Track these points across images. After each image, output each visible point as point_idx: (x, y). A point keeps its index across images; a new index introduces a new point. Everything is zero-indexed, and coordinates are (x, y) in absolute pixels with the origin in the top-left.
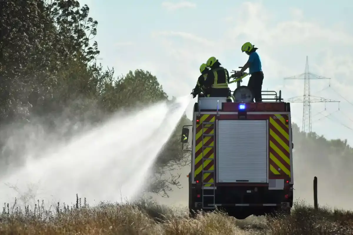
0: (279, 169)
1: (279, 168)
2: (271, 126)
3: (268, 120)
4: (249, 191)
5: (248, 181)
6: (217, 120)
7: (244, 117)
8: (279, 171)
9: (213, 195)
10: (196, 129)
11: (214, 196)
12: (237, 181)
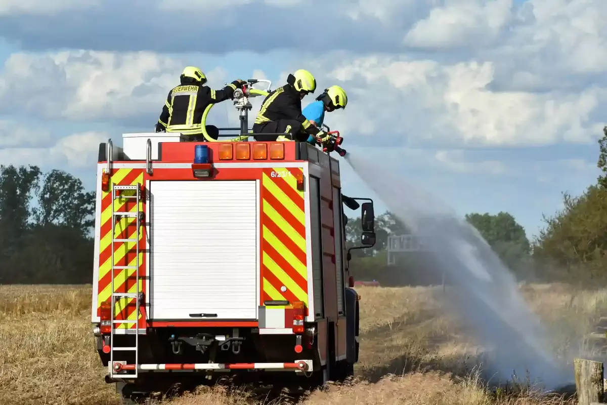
0: (283, 289)
1: (283, 285)
2: (265, 194)
3: (258, 181)
4: (221, 338)
5: (216, 315)
6: (148, 182)
7: (206, 174)
8: (283, 294)
9: (135, 346)
10: (102, 201)
11: (136, 349)
12: (191, 315)
